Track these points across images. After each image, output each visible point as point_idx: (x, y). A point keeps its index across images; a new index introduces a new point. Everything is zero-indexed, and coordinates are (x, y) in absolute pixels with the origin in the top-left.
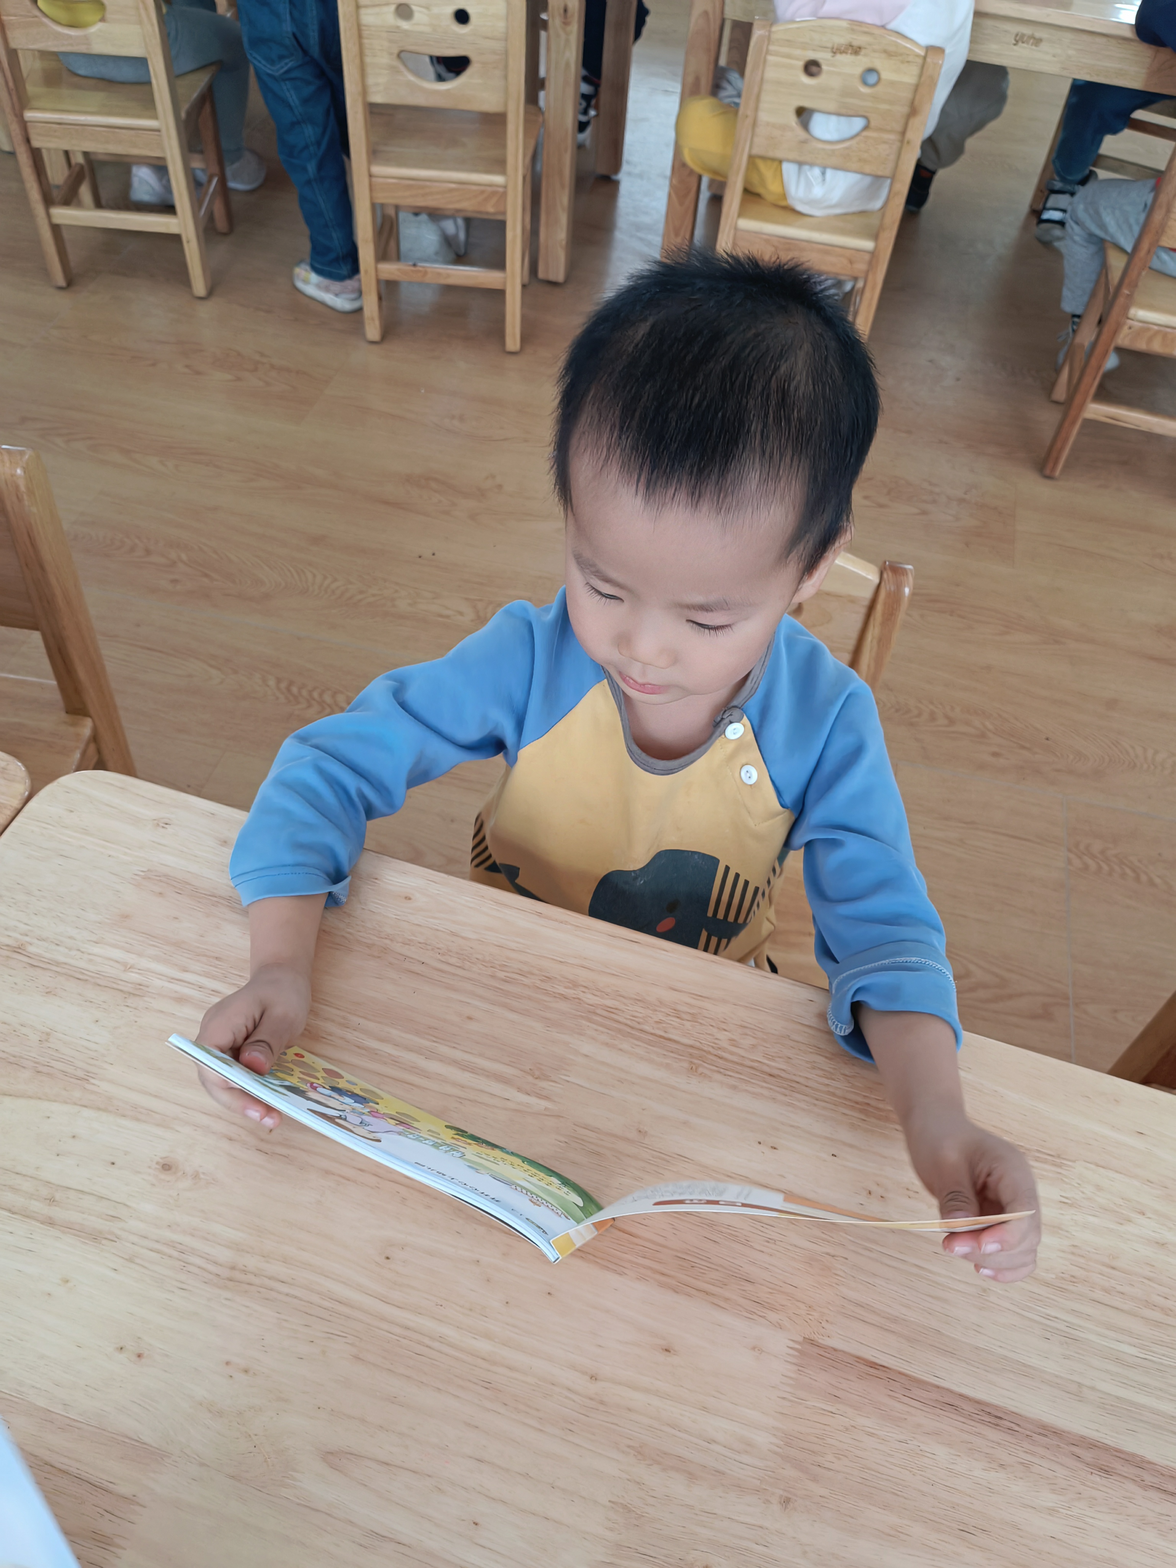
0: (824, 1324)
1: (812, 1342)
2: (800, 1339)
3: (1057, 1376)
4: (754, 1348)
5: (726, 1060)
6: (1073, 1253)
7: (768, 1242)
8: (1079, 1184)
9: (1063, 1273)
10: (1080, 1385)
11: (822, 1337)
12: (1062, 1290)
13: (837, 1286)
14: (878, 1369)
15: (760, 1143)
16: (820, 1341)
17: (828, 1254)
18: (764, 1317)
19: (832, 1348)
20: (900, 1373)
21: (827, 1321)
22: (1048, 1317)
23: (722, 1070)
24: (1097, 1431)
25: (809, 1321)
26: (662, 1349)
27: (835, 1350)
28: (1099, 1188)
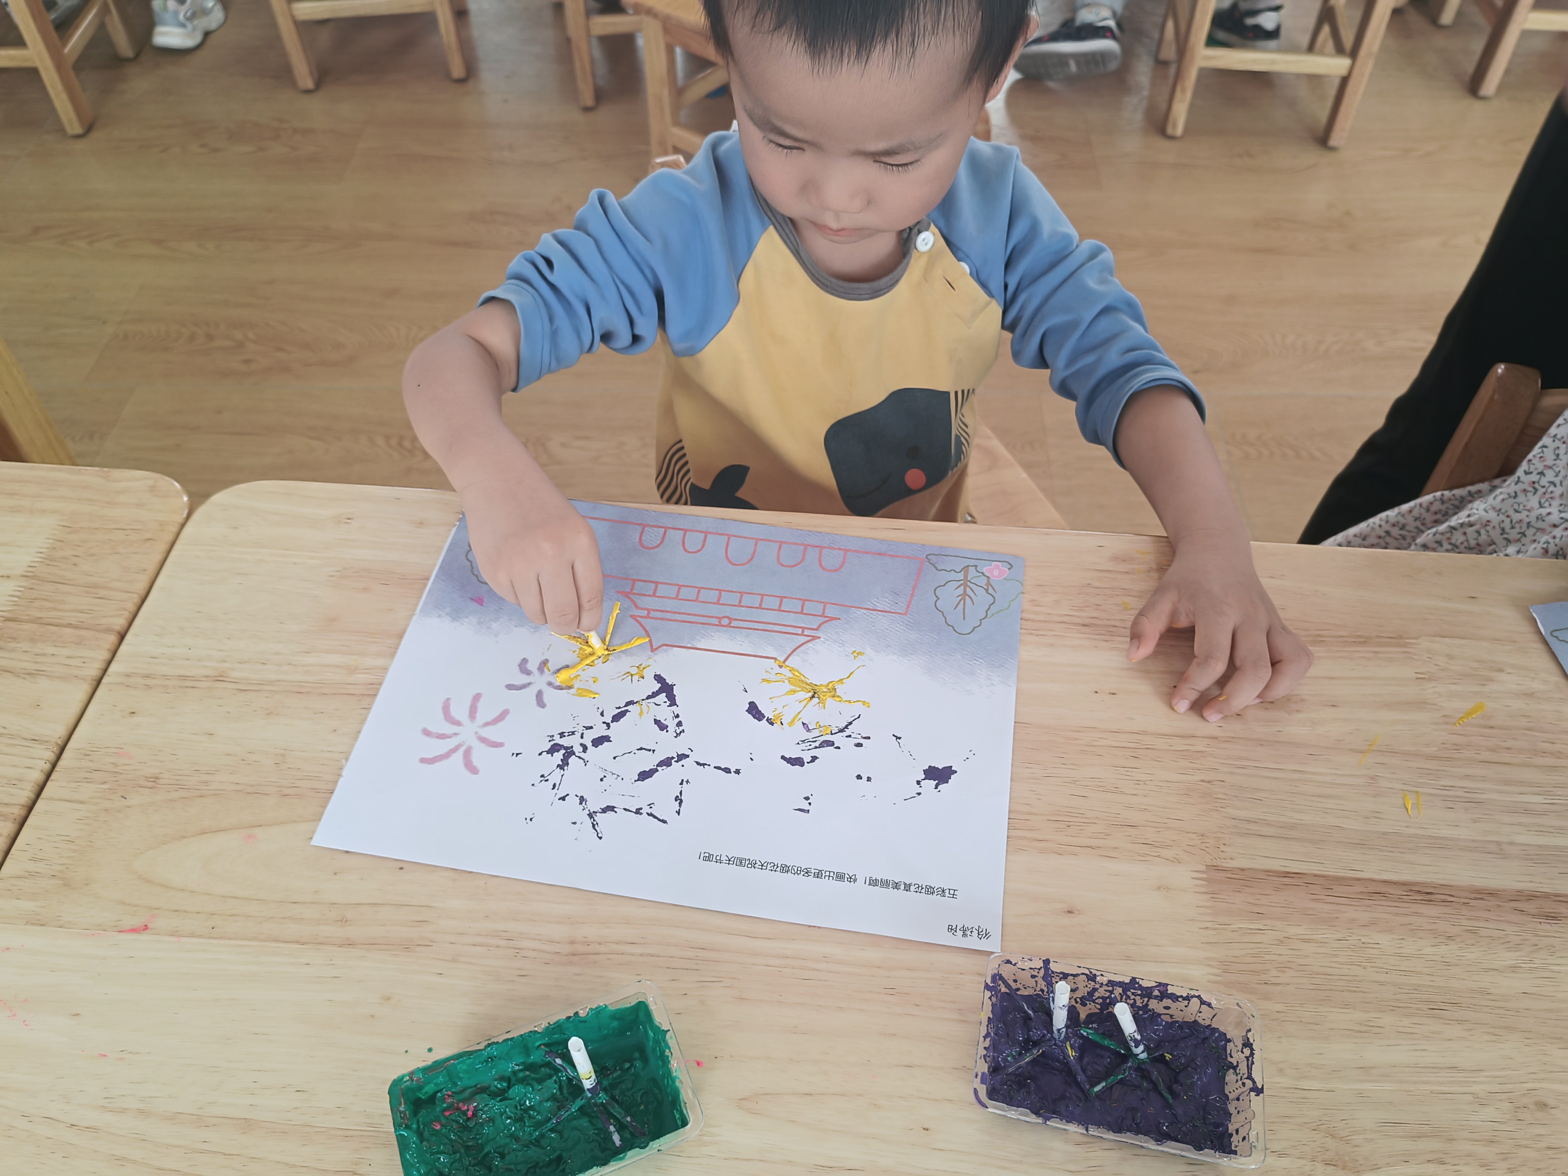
0: (1223, 848)
1: (1217, 869)
2: (1203, 868)
3: (1474, 841)
4: (1159, 888)
5: (1032, 620)
6: (1447, 723)
7: (1138, 784)
8: (1429, 658)
9: (1443, 744)
10: (1498, 843)
11: (1225, 861)
12: (1449, 759)
13: (1222, 809)
14: (1293, 877)
15: (1097, 692)
16: (1224, 865)
17: (1203, 781)
18: (1159, 856)
19: (1239, 868)
20: (1315, 876)
21: (1224, 844)
22: (1444, 788)
23: (1033, 632)
24: (1531, 881)
25: (1205, 849)
26: (1064, 912)
27: (1242, 870)
28: (1450, 657)
